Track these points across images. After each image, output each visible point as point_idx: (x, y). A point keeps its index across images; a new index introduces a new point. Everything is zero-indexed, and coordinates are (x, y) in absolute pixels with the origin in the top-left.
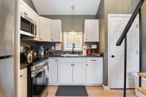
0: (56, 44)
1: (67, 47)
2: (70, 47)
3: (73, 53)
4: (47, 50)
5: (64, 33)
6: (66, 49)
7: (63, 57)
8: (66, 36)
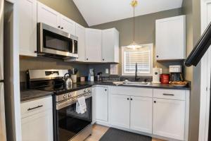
0: (111, 66)
1: (127, 70)
2: (132, 70)
3: (137, 79)
4: (99, 74)
5: (123, 48)
6: (125, 73)
7: (115, 85)
8: (125, 53)
